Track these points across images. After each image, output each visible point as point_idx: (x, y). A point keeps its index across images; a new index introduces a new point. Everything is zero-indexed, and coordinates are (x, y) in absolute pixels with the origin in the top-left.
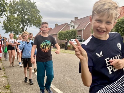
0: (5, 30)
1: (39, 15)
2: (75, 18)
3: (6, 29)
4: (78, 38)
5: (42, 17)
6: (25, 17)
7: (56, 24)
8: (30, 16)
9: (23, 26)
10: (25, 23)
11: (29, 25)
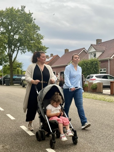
1: (37, 35)
2: (97, 40)
4: (101, 73)
5: (42, 37)
6: (15, 36)
7: (65, 50)
8: (22, 34)
9: (10, 51)
10: (13, 47)
11: (21, 50)
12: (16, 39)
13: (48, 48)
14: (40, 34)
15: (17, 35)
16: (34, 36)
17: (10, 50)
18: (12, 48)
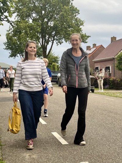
0: (10, 51)
1: (76, 20)
3: (11, 49)
5: (83, 22)
6: (49, 23)
7: (112, 38)
8: (58, 20)
9: (44, 42)
10: (48, 36)
11: (57, 40)
12: (51, 27)
13: (90, 36)
14: (80, 19)
15: (51, 21)
16: (72, 22)
17: (44, 40)
18: (46, 38)
